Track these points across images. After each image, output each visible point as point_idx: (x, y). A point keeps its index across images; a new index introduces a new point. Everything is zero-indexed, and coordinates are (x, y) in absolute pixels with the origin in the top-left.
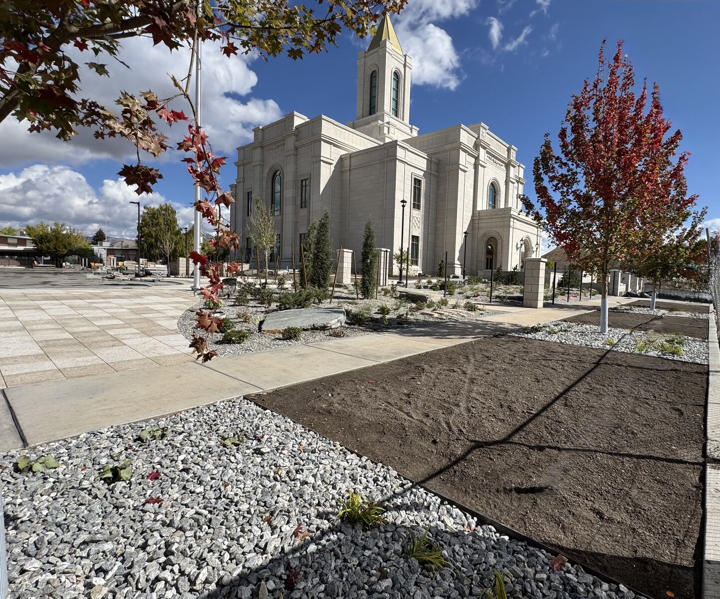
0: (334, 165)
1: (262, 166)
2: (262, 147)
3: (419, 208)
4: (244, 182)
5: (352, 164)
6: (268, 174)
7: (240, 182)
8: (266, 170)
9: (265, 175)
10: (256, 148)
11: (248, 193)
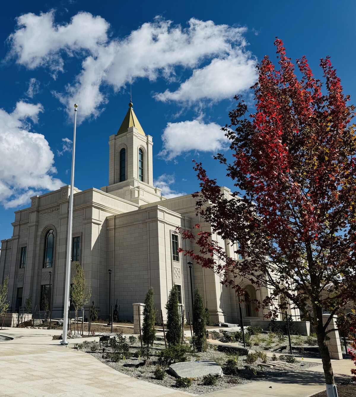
0: (101, 225)
1: (37, 226)
2: (38, 211)
3: (177, 259)
4: (19, 239)
5: (117, 224)
6: (42, 232)
7: (15, 239)
8: (41, 230)
9: (39, 233)
10: (33, 212)
11: (22, 248)
